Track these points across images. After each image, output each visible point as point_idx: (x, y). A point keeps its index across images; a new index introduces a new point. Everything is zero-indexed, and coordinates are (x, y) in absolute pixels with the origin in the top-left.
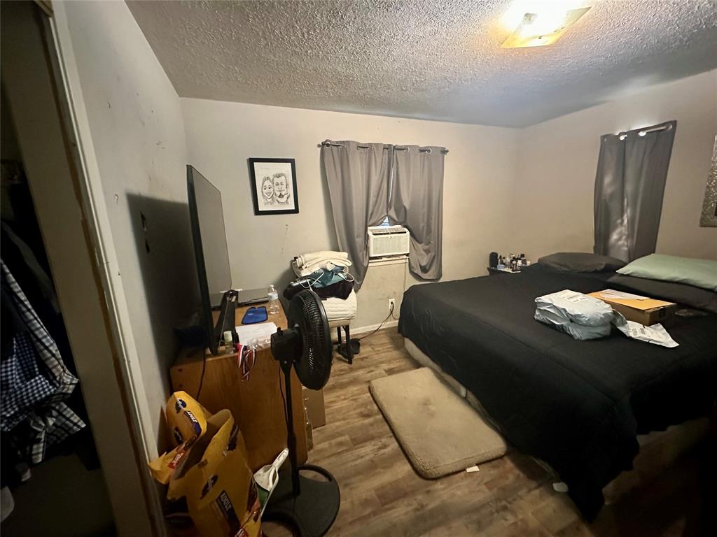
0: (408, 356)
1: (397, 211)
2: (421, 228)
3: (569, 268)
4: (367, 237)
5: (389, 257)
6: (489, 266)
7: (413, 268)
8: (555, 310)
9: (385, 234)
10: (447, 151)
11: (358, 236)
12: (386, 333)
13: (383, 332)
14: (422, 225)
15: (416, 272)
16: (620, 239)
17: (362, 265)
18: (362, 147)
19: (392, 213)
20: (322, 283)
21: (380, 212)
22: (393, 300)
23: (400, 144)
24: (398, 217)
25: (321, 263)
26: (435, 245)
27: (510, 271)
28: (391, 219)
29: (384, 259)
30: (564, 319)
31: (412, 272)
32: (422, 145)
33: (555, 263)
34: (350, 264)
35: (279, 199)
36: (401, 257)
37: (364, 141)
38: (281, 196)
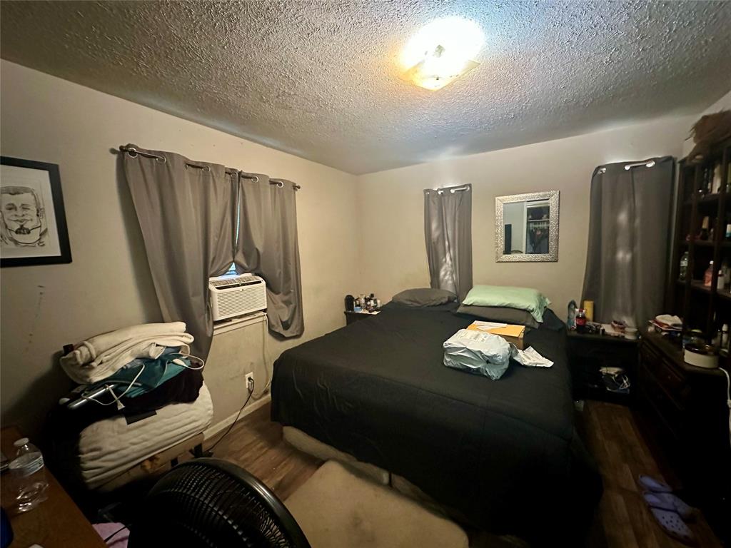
0: (293, 451)
1: (246, 255)
2: (277, 275)
3: (419, 303)
4: (207, 294)
5: (241, 317)
6: (344, 310)
7: (273, 326)
8: (469, 354)
9: (234, 286)
10: (299, 188)
11: (194, 295)
12: (247, 425)
13: (242, 424)
14: (278, 271)
15: (277, 331)
16: (445, 275)
17: (205, 335)
18: (193, 166)
19: (240, 258)
20: (144, 386)
21: (223, 256)
22: (251, 375)
23: (246, 171)
24: (248, 264)
25: (135, 349)
26: (295, 295)
27: (367, 312)
28: (238, 265)
29: (235, 321)
30: (480, 362)
31: (272, 332)
32: (273, 176)
33: (407, 300)
34: (190, 339)
35: (18, 237)
36: (257, 315)
37: (195, 157)
38: (22, 230)
